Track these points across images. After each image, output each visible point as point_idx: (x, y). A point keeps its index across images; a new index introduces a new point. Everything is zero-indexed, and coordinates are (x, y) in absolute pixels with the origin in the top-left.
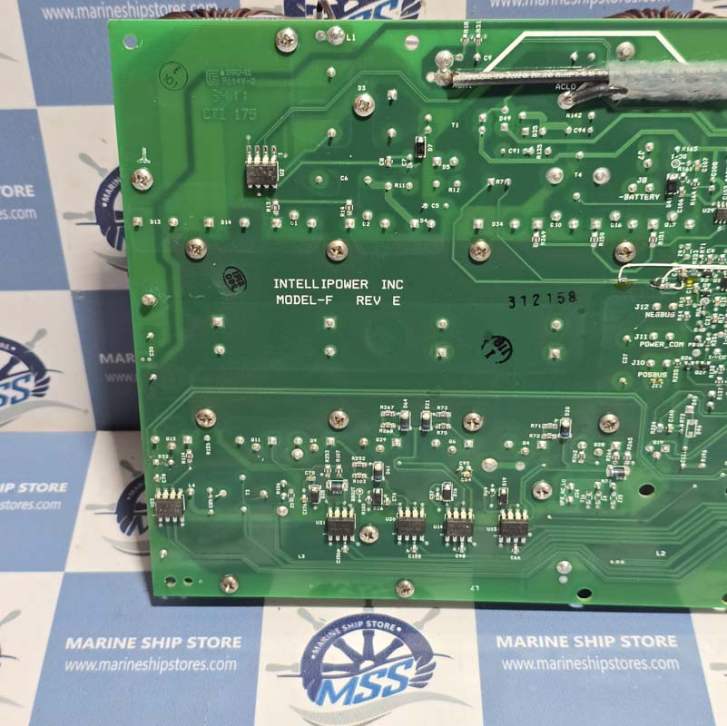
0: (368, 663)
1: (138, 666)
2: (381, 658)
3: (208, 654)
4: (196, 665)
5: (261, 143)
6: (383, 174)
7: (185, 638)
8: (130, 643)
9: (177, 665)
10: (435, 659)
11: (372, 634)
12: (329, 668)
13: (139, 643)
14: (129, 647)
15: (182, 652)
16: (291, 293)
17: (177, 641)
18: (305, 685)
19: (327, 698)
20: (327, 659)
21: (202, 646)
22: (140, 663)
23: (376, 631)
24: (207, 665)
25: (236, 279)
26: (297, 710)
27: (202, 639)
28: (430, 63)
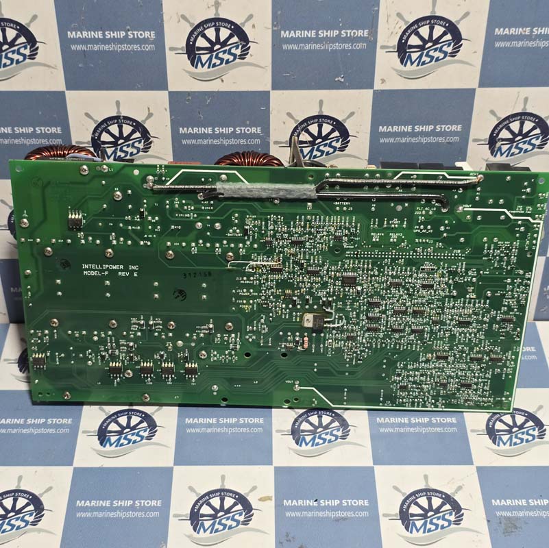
0: (128, 430)
1: (24, 431)
2: (134, 428)
3: (57, 426)
4: (51, 431)
5: (76, 209)
6: (127, 223)
7: (47, 419)
8: (22, 421)
9: (42, 430)
10: (157, 428)
11: (131, 417)
12: (110, 432)
13: (25, 421)
14: (21, 423)
15: (45, 425)
16: (90, 270)
17: (43, 420)
18: (99, 439)
19: (108, 444)
20: (110, 428)
21: (54, 422)
22: (26, 430)
23: (133, 416)
24: (56, 431)
25: (66, 264)
26: (94, 450)
27: (54, 420)
28: (144, 180)
